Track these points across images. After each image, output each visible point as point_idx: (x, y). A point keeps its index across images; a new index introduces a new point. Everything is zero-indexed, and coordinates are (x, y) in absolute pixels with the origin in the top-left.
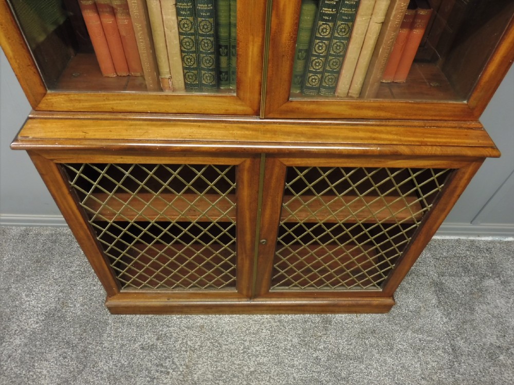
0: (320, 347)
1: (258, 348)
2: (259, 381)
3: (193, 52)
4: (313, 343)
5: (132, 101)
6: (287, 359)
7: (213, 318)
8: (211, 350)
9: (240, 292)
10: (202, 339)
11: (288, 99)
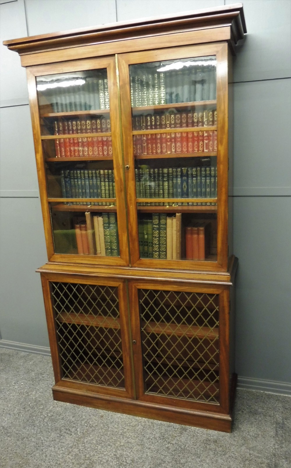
0: (173, 442)
1: (131, 434)
2: (123, 451)
3: (109, 242)
4: (168, 439)
6: (148, 444)
7: (111, 413)
8: (102, 429)
9: (127, 391)
10: (99, 422)
11: (140, 258)
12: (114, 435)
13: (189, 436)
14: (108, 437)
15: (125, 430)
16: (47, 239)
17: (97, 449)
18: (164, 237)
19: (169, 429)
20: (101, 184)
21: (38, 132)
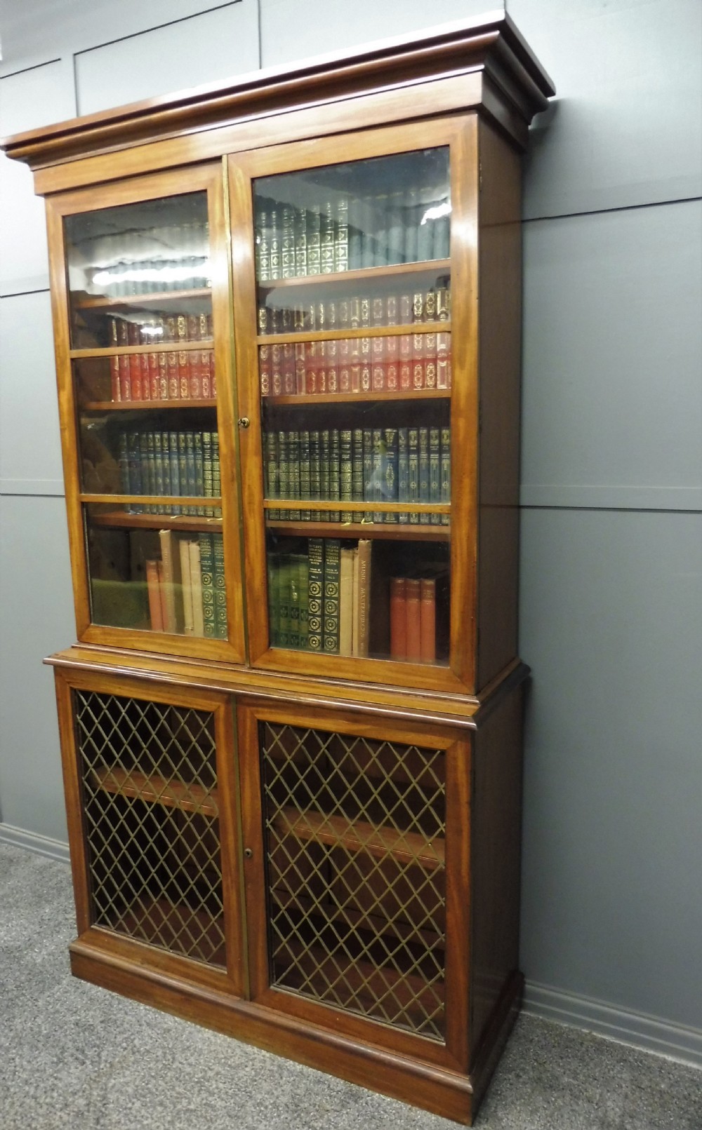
0: (316, 1125)
1: (221, 1086)
2: (189, 1125)
3: (211, 605)
4: (308, 1113)
6: (253, 1117)
7: (190, 1027)
8: (157, 1061)
9: (230, 976)
11: (269, 646)
12: (180, 1081)
13: (362, 1115)
14: (166, 1083)
15: (210, 1074)
16: (77, 588)
17: (130, 1109)
18: (335, 599)
19: (316, 1088)
20: (203, 465)
21: (63, 341)
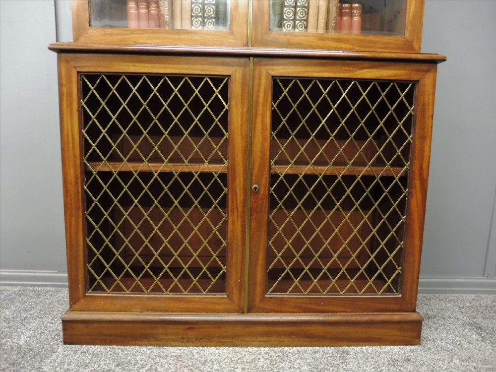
3: (200, 17)
5: (151, 35)
7: (195, 350)
9: (230, 298)
10: (178, 366)
11: (269, 29)
13: (360, 360)
